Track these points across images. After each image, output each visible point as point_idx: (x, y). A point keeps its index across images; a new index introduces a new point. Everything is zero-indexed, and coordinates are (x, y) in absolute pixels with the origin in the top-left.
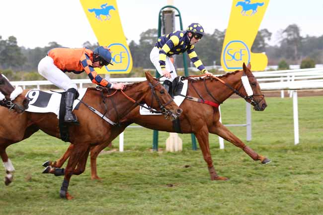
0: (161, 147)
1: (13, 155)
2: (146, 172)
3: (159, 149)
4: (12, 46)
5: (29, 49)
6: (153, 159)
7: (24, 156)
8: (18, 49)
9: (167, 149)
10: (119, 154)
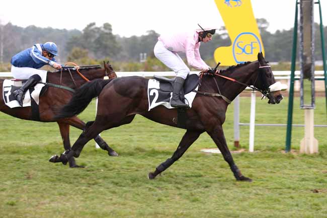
0: (294, 149)
1: (133, 153)
2: (284, 176)
3: (292, 151)
4: (107, 34)
5: (124, 38)
6: (289, 161)
7: (144, 153)
8: (112, 38)
9: (302, 151)
10: (249, 154)
